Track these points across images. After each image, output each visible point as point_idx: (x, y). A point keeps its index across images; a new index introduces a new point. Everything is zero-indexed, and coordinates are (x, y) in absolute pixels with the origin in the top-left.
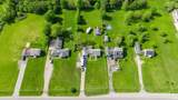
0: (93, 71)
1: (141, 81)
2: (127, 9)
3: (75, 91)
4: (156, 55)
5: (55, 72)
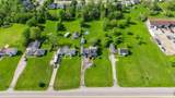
0: (66, 67)
3: (43, 86)
4: (130, 53)
5: (27, 69)
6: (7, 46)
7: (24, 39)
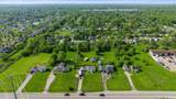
1: (132, 84)
7: (52, 60)
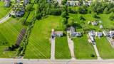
0: (101, 44)
2: (107, 13)
3: (93, 56)
6: (53, 30)
